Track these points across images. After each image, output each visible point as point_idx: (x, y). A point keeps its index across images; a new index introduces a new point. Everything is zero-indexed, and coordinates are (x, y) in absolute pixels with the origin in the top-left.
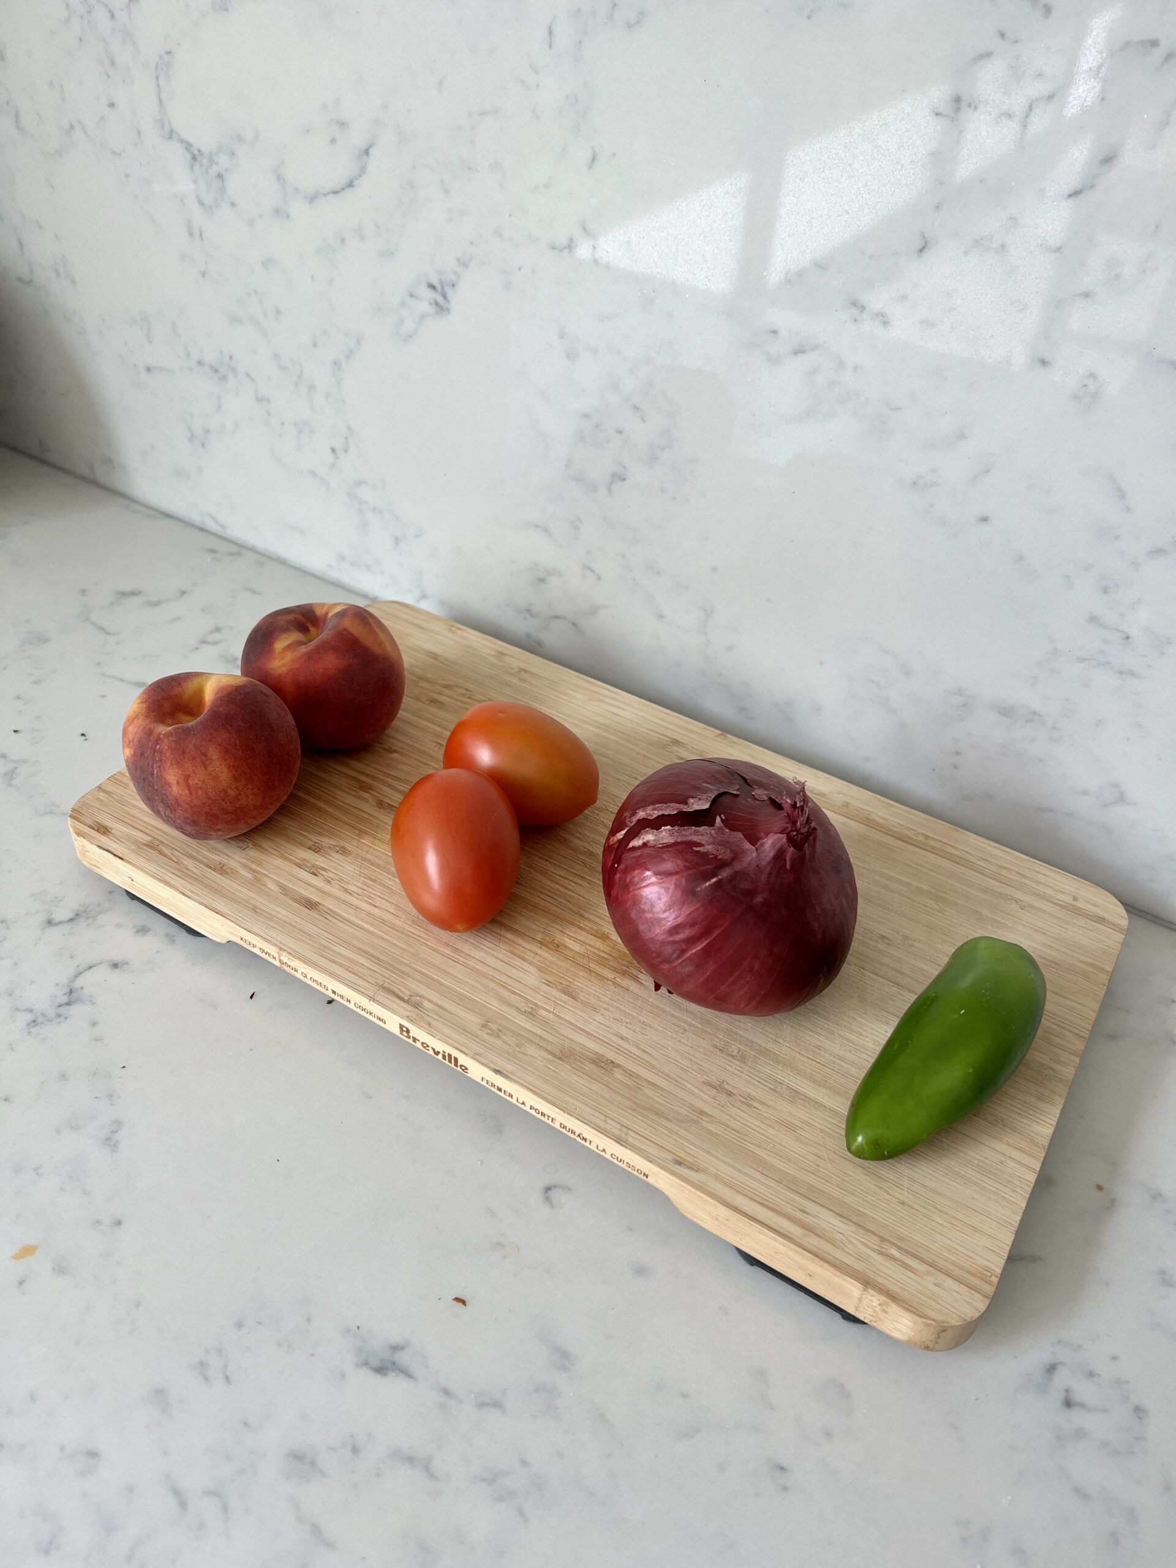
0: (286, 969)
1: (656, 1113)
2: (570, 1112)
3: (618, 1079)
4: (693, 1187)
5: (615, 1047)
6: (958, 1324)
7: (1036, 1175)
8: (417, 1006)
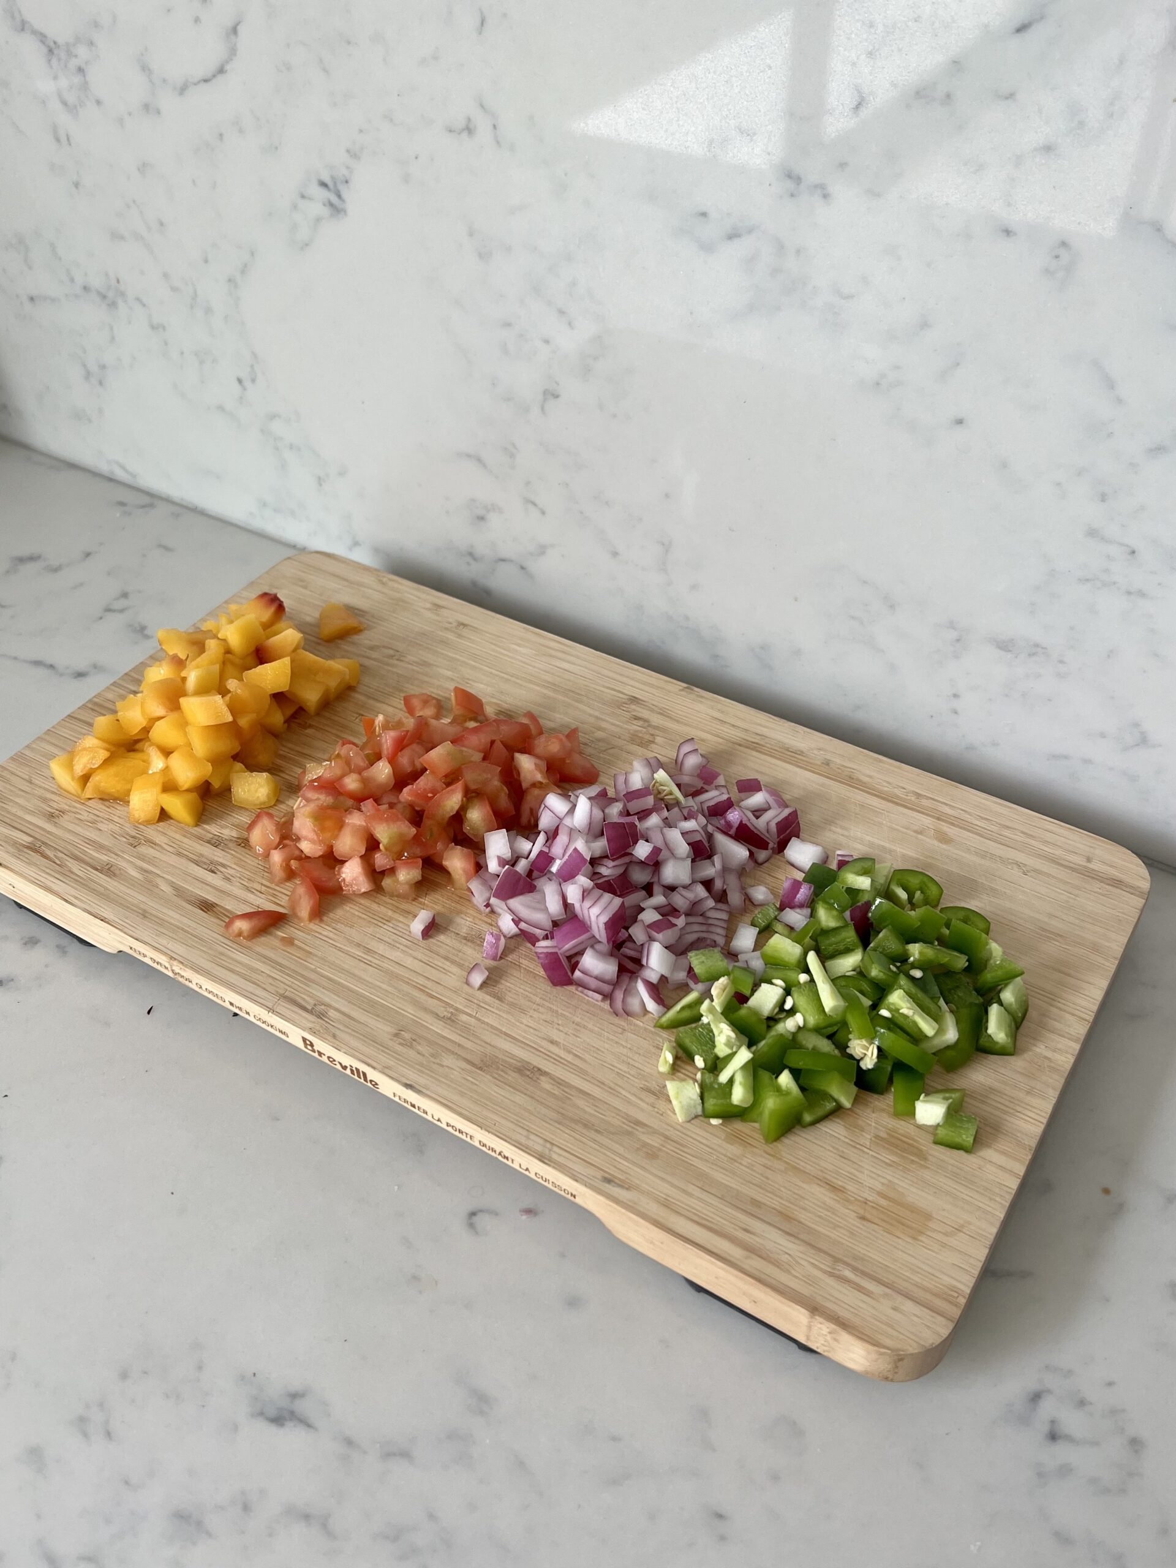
0: (181, 980)
1: (586, 1126)
2: (488, 1129)
3: (545, 1089)
4: (623, 1207)
5: (543, 1053)
6: (916, 1351)
7: (1019, 1180)
8: (321, 1016)
